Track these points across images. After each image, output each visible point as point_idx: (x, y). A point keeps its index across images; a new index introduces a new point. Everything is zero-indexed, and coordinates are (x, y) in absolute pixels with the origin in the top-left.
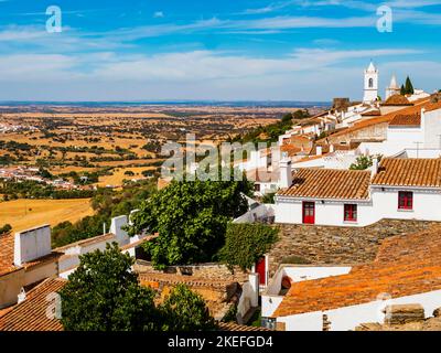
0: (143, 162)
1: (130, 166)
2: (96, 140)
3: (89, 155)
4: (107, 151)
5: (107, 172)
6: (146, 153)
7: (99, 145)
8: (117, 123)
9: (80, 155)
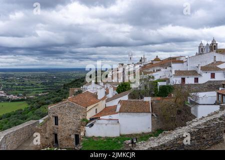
0: (42, 89)
1: (37, 90)
2: (23, 81)
3: (21, 87)
4: (28, 85)
5: (29, 92)
6: (42, 86)
7: (24, 83)
8: (30, 75)
9: (18, 86)
